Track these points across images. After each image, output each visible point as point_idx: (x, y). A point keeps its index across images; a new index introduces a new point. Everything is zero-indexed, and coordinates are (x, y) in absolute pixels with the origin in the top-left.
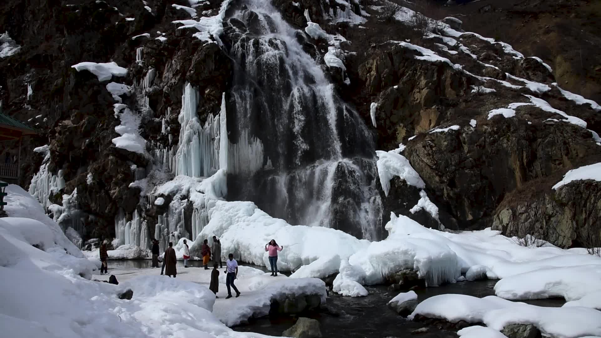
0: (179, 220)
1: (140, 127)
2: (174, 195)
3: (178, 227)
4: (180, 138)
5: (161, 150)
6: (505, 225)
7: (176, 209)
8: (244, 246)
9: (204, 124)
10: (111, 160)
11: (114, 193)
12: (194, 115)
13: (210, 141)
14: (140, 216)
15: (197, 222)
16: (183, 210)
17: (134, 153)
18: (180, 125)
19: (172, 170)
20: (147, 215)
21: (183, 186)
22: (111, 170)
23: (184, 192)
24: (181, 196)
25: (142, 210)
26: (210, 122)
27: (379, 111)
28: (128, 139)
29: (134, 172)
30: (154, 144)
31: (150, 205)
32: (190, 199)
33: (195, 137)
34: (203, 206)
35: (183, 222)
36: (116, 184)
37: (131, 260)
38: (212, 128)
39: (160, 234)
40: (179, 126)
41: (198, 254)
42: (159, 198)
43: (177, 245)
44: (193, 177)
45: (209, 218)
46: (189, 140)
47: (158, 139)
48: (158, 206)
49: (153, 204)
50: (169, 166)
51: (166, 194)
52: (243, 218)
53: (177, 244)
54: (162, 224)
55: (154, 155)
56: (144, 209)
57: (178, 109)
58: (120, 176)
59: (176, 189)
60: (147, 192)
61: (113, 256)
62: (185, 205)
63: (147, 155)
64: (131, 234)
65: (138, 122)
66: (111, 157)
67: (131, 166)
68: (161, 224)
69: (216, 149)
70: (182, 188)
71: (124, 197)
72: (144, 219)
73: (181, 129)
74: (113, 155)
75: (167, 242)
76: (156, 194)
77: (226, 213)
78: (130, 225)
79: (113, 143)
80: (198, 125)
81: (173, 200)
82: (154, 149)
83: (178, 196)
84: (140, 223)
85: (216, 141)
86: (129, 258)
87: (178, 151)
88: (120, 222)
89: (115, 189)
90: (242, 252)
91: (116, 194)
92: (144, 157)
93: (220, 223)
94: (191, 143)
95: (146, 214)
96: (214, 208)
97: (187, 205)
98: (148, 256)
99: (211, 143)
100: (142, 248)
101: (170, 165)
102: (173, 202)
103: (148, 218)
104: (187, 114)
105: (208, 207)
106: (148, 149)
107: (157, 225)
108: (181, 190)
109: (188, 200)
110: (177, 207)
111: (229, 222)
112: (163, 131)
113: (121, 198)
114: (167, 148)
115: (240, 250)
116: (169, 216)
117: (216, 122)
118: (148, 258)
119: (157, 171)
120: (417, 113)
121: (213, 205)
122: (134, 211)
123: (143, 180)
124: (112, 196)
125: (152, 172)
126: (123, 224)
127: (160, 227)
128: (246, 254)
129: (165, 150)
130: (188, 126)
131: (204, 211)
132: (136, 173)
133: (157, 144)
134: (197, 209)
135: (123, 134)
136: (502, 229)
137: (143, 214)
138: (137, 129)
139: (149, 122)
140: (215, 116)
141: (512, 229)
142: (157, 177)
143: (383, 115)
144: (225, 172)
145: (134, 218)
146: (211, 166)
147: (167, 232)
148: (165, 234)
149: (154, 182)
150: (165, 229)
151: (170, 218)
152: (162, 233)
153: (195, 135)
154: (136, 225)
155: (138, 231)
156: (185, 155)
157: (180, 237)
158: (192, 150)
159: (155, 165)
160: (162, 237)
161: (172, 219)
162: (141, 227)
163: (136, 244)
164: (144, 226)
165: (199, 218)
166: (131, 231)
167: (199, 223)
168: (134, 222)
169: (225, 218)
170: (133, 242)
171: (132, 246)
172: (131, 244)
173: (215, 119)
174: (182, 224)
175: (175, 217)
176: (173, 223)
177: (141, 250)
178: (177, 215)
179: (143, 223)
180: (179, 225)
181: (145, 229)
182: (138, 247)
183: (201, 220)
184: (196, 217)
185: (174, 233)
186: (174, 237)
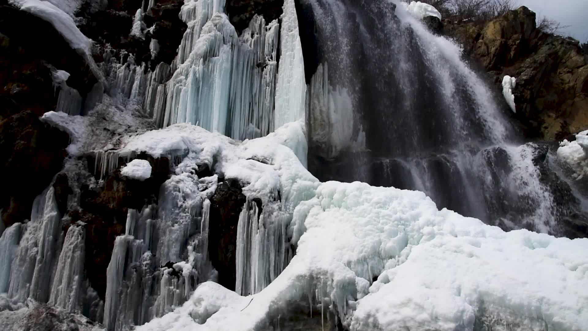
0: (194, 229)
2: (178, 161)
3: (190, 248)
5: (128, 66)
7: (185, 197)
12: (222, 9)
13: (253, 68)
14: (61, 207)
15: (256, 238)
16: (207, 202)
18: (185, 24)
19: (152, 114)
21: (200, 143)
23: (204, 158)
25: (70, 191)
26: (256, 31)
29: (59, 89)
30: (112, 52)
31: (97, 178)
32: (228, 176)
33: (226, 48)
34: (277, 196)
35: (204, 234)
38: (259, 44)
39: (126, 265)
40: (181, 24)
42: (136, 161)
43: (186, 304)
44: (217, 134)
45: (294, 227)
46: (211, 53)
47: (122, 43)
49: (113, 176)
50: (144, 103)
51: (157, 153)
53: (186, 299)
54: (136, 238)
55: (109, 72)
56: (77, 190)
59: (184, 147)
60: (90, 145)
62: (212, 189)
63: (94, 66)
67: (55, 70)
68: (132, 237)
70: (199, 146)
72: (75, 218)
73: (188, 30)
75: (147, 291)
76: (123, 152)
77: (384, 212)
78: (20, 233)
80: (230, 28)
81: (175, 173)
82: (109, 61)
83: (190, 163)
84: (59, 230)
85: (267, 70)
94: (216, 58)
95: (82, 203)
96: (314, 200)
97: (219, 189)
99: (256, 70)
100: (58, 309)
101: (148, 101)
102: (174, 178)
103: (89, 216)
105: (292, 198)
106: (98, 56)
107: (119, 239)
108: (197, 152)
109: (222, 178)
110: (188, 191)
111: (400, 235)
112: (135, 31)
114: (144, 64)
116: (163, 214)
117: (270, 35)
119: (113, 107)
120: (570, 102)
122: (41, 190)
123: (78, 118)
125: (100, 107)
127: (128, 248)
129: (138, 68)
130: (209, 23)
131: (280, 209)
132: (63, 92)
133: (118, 52)
134: (257, 200)
137: (73, 204)
139: (99, 12)
140: (268, 21)
142: (116, 119)
145: (40, 212)
146: (250, 120)
147: (148, 262)
148: (144, 268)
149: (111, 128)
150: (143, 254)
151: (164, 221)
152: (133, 264)
153: (225, 46)
154: (41, 234)
155: (49, 253)
156: (196, 81)
157: (196, 281)
158: (217, 73)
159: (110, 95)
160: (135, 275)
161: (170, 223)
162: (60, 240)
163: (33, 295)
164: (73, 238)
165: (262, 229)
166: (19, 253)
167: (262, 241)
168: (35, 224)
169: (383, 224)
170: (24, 286)
171: (19, 299)
172: (14, 294)
173: (268, 27)
174: (203, 241)
175: (181, 221)
176: (174, 236)
177: (54, 315)
178: (187, 214)
179: (70, 228)
180: (193, 243)
181: (76, 246)
182: (43, 304)
183: (268, 234)
184: (253, 225)
185: (178, 266)
186: (178, 278)
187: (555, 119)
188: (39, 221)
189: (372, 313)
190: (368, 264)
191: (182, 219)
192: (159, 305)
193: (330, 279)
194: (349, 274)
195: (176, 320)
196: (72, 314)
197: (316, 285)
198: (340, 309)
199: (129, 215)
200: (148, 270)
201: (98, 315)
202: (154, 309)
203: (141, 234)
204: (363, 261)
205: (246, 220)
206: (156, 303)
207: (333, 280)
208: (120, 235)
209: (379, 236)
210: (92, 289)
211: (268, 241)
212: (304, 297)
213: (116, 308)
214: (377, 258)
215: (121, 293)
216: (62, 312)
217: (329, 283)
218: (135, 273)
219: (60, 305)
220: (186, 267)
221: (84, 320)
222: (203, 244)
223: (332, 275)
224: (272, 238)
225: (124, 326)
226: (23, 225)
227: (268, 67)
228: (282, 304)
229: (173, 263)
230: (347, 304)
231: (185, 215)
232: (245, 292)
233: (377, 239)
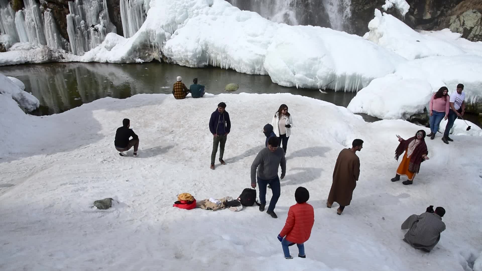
3: (100, 18)
8: (217, 49)
15: (129, 12)
20: (50, 2)
35: (106, 11)
37: (39, 64)
41: (140, 55)
43: (103, 42)
45: (146, 6)
52: (204, 10)
53: (103, 41)
54: (76, 15)
61: (11, 61)
68: (73, 15)
72: (46, 7)
75: (86, 38)
78: (23, 15)
84: (41, 14)
86: (36, 62)
90: (213, 55)
93: (171, 16)
98: (63, 58)
100: (52, 48)
103: (51, 5)
107: (68, 16)
111: (184, 14)
115: (209, 51)
118: (64, 61)
126: (8, 13)
128: (219, 58)
145: (28, 4)
147: (84, 25)
148: (82, 28)
150: (81, 21)
151: (86, 5)
152: (77, 27)
154: (33, 16)
155: (40, 24)
157: (106, 32)
160: (79, 32)
161: (89, 7)
162: (43, 18)
163: (40, 42)
164: (48, 17)
165: (131, 7)
166: (27, 24)
167: (132, 13)
168: (28, 11)
169: (177, 8)
170: (35, 39)
171: (35, 44)
172: (32, 42)
174: (106, 14)
175: (94, 5)
176: (92, 13)
177: (51, 51)
178: (96, 2)
179: (45, 12)
180: (101, 16)
181: (50, 21)
182: (45, 46)
183: (134, 10)
184: (127, 6)
185: (96, 27)
186: (98, 32)
188: (30, 9)
189: (170, 47)
190: (170, 27)
191: (94, 4)
192: (92, 44)
193: (155, 33)
194: (162, 31)
195: (100, 50)
196: (58, 49)
197: (149, 36)
198: (159, 45)
199: (69, 4)
200: (84, 29)
201: (69, 49)
202: (91, 45)
203: (77, 13)
204: (168, 25)
205: (123, 4)
206: (91, 43)
207: (156, 34)
208: (68, 14)
209: (175, 14)
210: (63, 38)
211: (134, 13)
212: (146, 41)
213: (75, 46)
214: (174, 24)
215: (76, 39)
216: (54, 49)
217: (154, 35)
218: (79, 31)
219: (52, 46)
220: (100, 27)
221: (64, 51)
222: (106, 16)
223: (155, 32)
224: (136, 11)
225: (80, 53)
226: (23, 11)
228: (138, 43)
229: (94, 25)
230: (163, 43)
231: (95, 2)
232: (128, 37)
233: (174, 16)
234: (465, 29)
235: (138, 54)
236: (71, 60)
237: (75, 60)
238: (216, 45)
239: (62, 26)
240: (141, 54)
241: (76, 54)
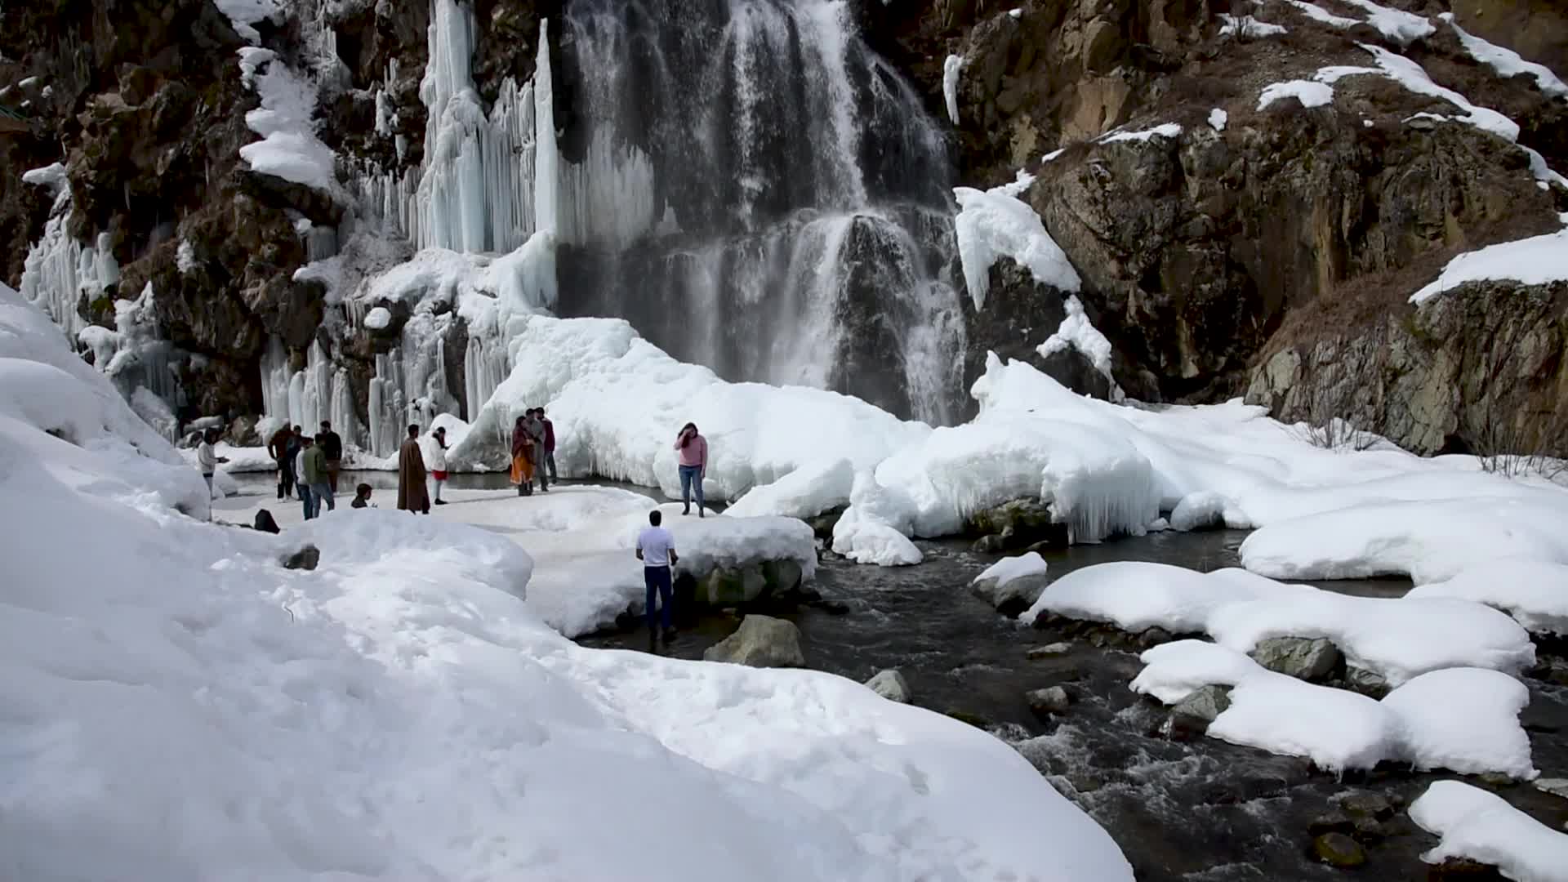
0: (432, 368)
1: (316, 115)
2: (417, 300)
3: (429, 385)
4: (425, 146)
5: (376, 179)
6: (1280, 393)
7: (422, 339)
8: (604, 436)
9: (493, 107)
10: (241, 206)
11: (254, 296)
12: (463, 80)
13: (509, 155)
15: (479, 372)
16: (441, 342)
17: (302, 188)
18: (427, 110)
19: (407, 234)
20: (348, 356)
21: (439, 276)
22: (240, 232)
23: (442, 294)
24: (435, 304)
25: (330, 342)
26: (508, 103)
27: (966, 80)
28: (283, 147)
29: (305, 240)
30: (356, 163)
31: (351, 326)
32: (460, 313)
33: (469, 143)
34: (494, 332)
35: (441, 371)
36: (259, 271)
38: (512, 120)
39: (382, 404)
40: (423, 111)
41: (483, 457)
42: (375, 310)
44: (466, 253)
45: (511, 361)
46: (452, 153)
47: (366, 147)
48: (375, 332)
49: (361, 325)
50: (399, 223)
51: (394, 298)
52: (600, 363)
54: (387, 379)
55: (356, 192)
56: (336, 340)
57: (418, 64)
58: (267, 250)
59: (420, 286)
60: (343, 291)
62: (446, 327)
63: (338, 193)
64: (304, 404)
65: (310, 101)
66: (239, 198)
67: (296, 221)
68: (383, 380)
69: (526, 177)
70: (437, 281)
71: (282, 305)
72: (339, 364)
73: (430, 120)
74: (246, 191)
75: (400, 424)
76: (368, 299)
77: (557, 350)
78: (303, 380)
79: (242, 160)
80: (474, 109)
81: (413, 314)
82: (355, 177)
83: (427, 303)
84: (329, 377)
85: (524, 156)
87: (423, 180)
88: (275, 374)
89: (257, 284)
90: (599, 452)
91: (259, 298)
92: (330, 199)
93: (542, 376)
94: (458, 159)
95: (342, 351)
96: (524, 335)
97: (451, 327)
98: (353, 462)
99: (512, 158)
101: (402, 219)
102: (412, 319)
103: (349, 362)
104: (445, 79)
105: (507, 333)
106: (342, 177)
107: (372, 381)
108: (434, 289)
109: (454, 315)
110: (423, 333)
112: (380, 125)
113: (275, 309)
114: (391, 172)
115: (594, 444)
116: (405, 356)
117: (523, 103)
118: (353, 467)
121: (521, 328)
122: (309, 343)
123: (331, 260)
124: (249, 303)
125: (353, 239)
126: (282, 378)
128: (608, 457)
129: (386, 178)
130: (447, 111)
131: (498, 344)
132: (310, 241)
133: (363, 163)
134: (478, 338)
135: (269, 133)
136: (1270, 402)
137: (336, 353)
138: (309, 121)
139: (339, 99)
140: (520, 86)
141: (1296, 404)
142: (368, 251)
143: (977, 91)
144: (552, 238)
145: (312, 360)
146: (514, 222)
149: (361, 267)
153: (467, 139)
156: (442, 192)
158: (460, 178)
159: (362, 219)
169: (552, 362)
173: (520, 94)
176: (416, 375)
187: (1029, 128)
190: (538, 398)
193: (508, 411)
197: (499, 416)
203: (390, 375)
204: (534, 395)
209: (547, 373)
212: (493, 426)
214: (545, 393)
217: (507, 414)
221: (357, 448)
223: (509, 408)
227: (525, 153)
228: (478, 432)
233: (545, 376)
234: (1275, 396)
235: (481, 454)
236: (364, 467)
237: (373, 467)
238: (602, 430)
239: (361, 400)
240: (487, 454)
241: (378, 456)
